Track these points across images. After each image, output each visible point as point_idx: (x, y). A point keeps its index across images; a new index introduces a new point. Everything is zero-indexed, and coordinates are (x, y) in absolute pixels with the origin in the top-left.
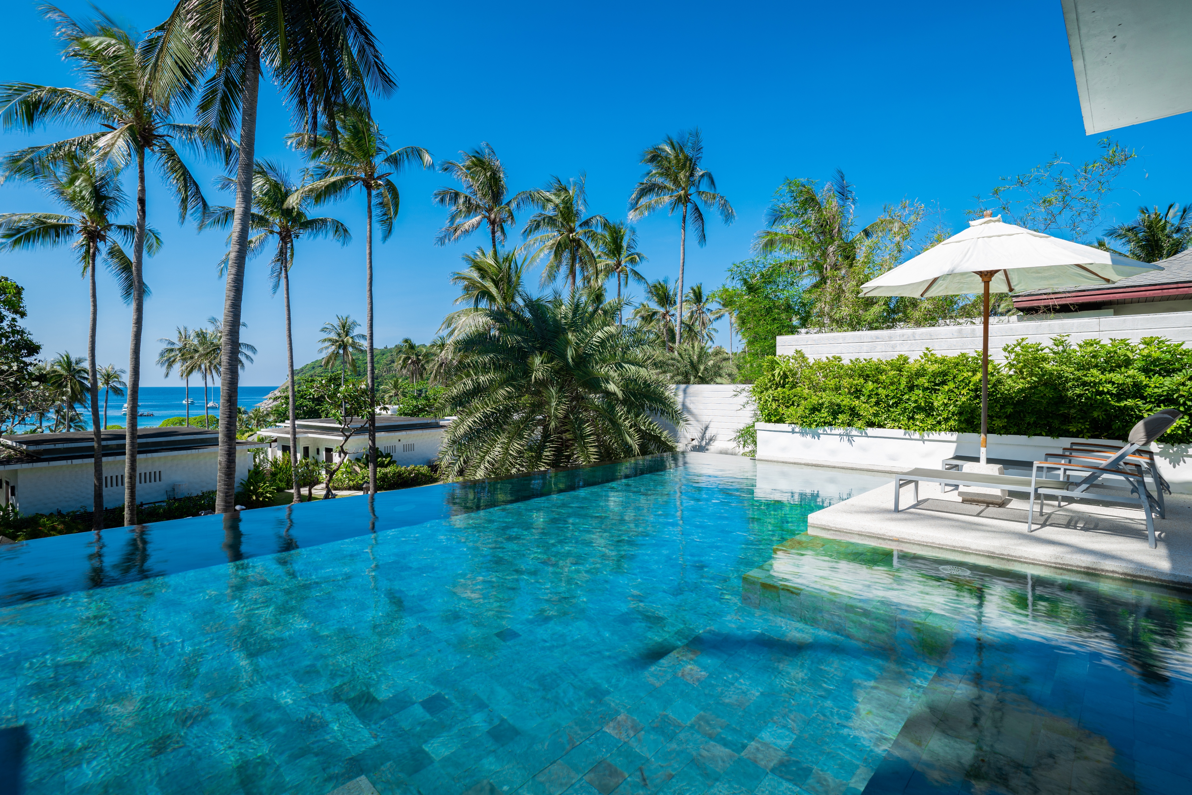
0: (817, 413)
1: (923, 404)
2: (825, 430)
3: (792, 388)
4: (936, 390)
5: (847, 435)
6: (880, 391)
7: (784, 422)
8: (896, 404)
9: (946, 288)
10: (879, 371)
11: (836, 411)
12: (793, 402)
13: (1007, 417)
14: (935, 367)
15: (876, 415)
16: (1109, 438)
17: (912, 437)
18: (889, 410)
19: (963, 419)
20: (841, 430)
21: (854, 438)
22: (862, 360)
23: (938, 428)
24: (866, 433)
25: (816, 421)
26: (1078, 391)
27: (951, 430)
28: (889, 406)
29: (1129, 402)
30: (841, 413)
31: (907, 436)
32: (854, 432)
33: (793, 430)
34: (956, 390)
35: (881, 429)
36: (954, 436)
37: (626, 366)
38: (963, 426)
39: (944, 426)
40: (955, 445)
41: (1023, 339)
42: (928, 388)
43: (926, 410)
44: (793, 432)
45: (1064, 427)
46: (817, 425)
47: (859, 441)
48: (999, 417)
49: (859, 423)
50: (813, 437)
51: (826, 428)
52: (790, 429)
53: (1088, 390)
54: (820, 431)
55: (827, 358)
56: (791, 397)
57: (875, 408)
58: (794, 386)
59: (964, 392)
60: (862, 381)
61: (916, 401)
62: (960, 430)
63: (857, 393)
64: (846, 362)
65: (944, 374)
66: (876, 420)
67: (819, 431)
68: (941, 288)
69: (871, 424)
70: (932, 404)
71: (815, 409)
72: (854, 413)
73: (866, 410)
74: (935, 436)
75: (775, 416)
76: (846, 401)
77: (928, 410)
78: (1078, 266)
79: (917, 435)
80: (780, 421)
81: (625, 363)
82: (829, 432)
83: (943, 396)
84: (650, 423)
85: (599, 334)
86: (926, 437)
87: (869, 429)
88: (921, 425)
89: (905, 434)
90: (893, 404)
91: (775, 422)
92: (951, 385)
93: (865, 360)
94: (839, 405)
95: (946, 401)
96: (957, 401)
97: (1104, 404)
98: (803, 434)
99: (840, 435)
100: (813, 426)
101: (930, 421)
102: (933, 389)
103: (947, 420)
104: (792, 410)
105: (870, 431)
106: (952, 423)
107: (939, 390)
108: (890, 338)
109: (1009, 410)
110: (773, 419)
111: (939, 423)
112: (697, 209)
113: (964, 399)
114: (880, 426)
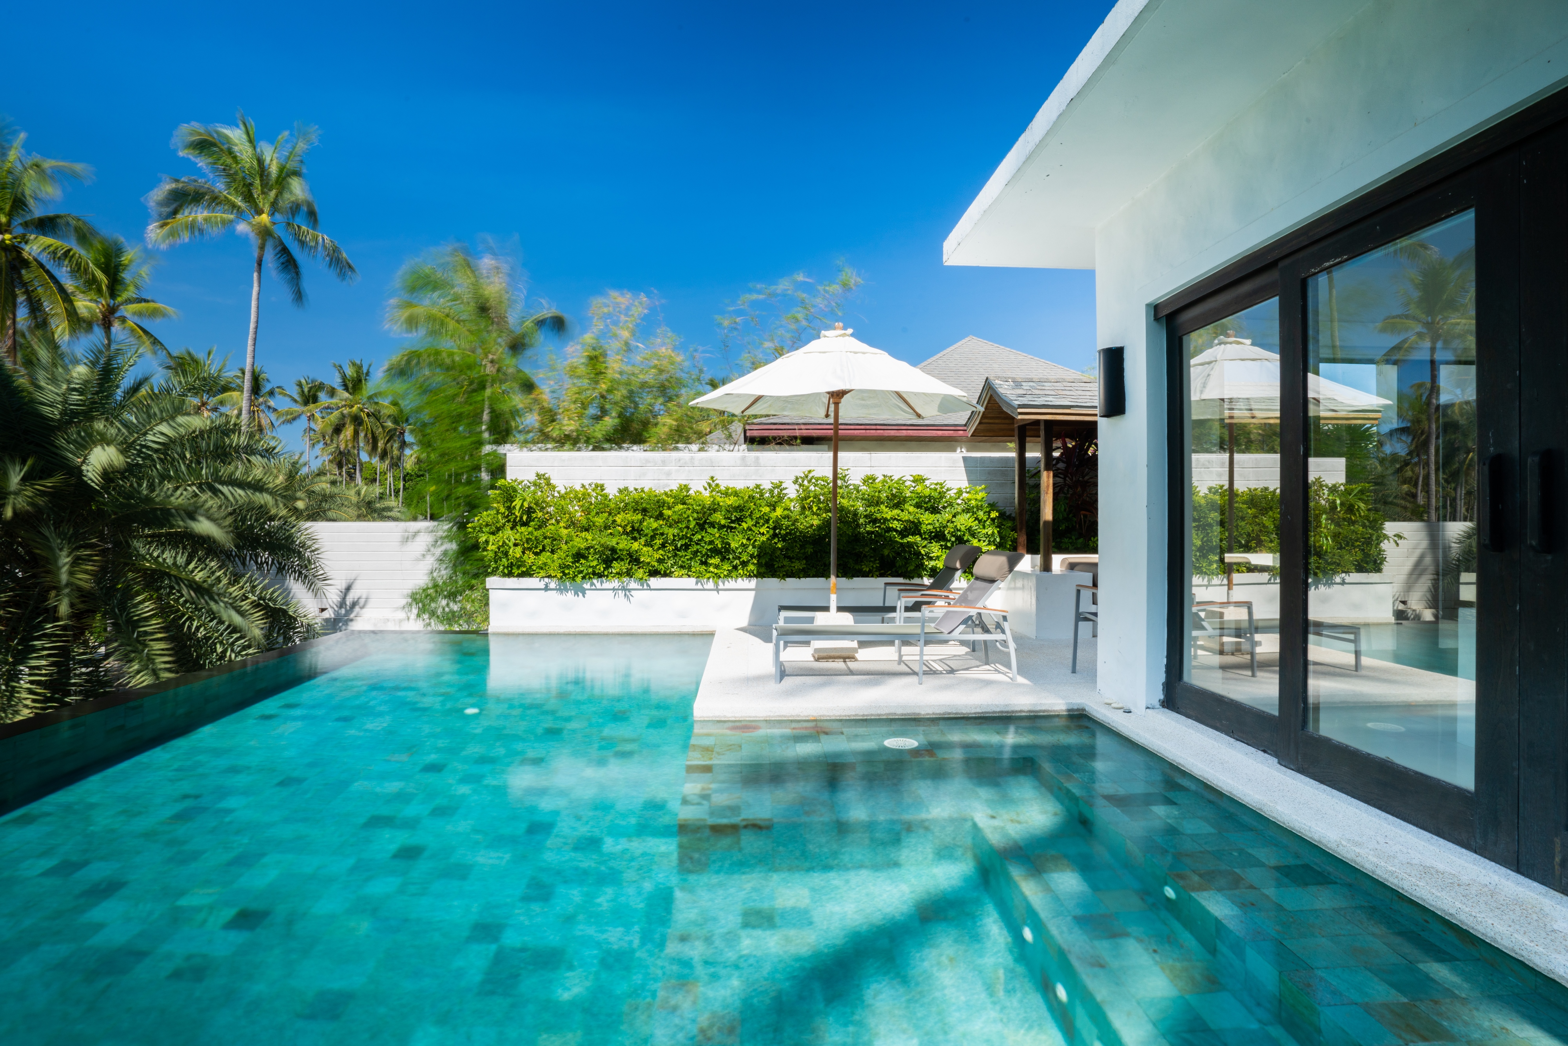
0: (582, 561)
1: (720, 546)
2: (592, 584)
3: (540, 527)
4: (732, 528)
5: (624, 589)
6: (666, 530)
7: (531, 576)
8: (686, 547)
9: (770, 406)
10: (661, 504)
11: (610, 557)
12: (544, 547)
13: (806, 558)
14: (731, 501)
15: (660, 561)
16: (893, 576)
17: (706, 587)
18: (676, 555)
19: (764, 562)
20: (615, 583)
21: (633, 593)
22: (631, 489)
23: (734, 574)
24: (648, 585)
25: (581, 572)
26: (869, 528)
27: (750, 576)
28: (677, 549)
29: (911, 539)
30: (616, 560)
31: (699, 586)
32: (633, 585)
33: (547, 585)
34: (754, 528)
35: (667, 579)
36: (753, 583)
37: (225, 489)
38: (762, 570)
39: (741, 571)
40: (753, 593)
41: (810, 472)
42: (724, 526)
43: (721, 553)
44: (546, 588)
45: (857, 567)
46: (584, 578)
47: (640, 596)
48: (798, 559)
49: (640, 573)
50: (576, 594)
51: (595, 581)
52: (542, 585)
53: (879, 527)
54: (587, 586)
55: (583, 486)
56: (541, 538)
57: (661, 552)
58: (542, 524)
59: (763, 530)
60: (640, 517)
61: (711, 542)
62: (760, 575)
63: (635, 532)
64: (612, 491)
65: (740, 508)
66: (661, 568)
67: (585, 586)
68: (765, 405)
69: (654, 573)
70: (729, 545)
71: (579, 556)
72: (634, 559)
73: (649, 555)
74: (731, 584)
75: (518, 567)
76: (624, 544)
77: (724, 552)
78: (899, 394)
79: (711, 585)
80: (527, 574)
81: (223, 483)
82: (598, 585)
83: (741, 536)
84: (264, 588)
85: (164, 428)
86: (721, 586)
87: (652, 579)
88: (716, 571)
89: (697, 583)
90: (682, 545)
91: (519, 576)
92: (750, 523)
93: (636, 490)
94: (613, 550)
95: (745, 541)
96: (755, 541)
97: (892, 541)
98: (560, 590)
99: (614, 589)
100: (579, 579)
101: (727, 566)
102: (729, 527)
103: (744, 564)
104: (545, 557)
105: (654, 582)
106: (751, 567)
107: (735, 528)
108: (664, 463)
109: (809, 550)
110: (516, 571)
111: (735, 568)
112: (284, 250)
113: (764, 538)
114: (665, 575)
